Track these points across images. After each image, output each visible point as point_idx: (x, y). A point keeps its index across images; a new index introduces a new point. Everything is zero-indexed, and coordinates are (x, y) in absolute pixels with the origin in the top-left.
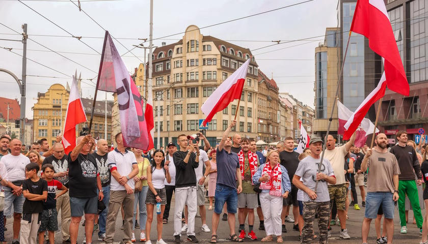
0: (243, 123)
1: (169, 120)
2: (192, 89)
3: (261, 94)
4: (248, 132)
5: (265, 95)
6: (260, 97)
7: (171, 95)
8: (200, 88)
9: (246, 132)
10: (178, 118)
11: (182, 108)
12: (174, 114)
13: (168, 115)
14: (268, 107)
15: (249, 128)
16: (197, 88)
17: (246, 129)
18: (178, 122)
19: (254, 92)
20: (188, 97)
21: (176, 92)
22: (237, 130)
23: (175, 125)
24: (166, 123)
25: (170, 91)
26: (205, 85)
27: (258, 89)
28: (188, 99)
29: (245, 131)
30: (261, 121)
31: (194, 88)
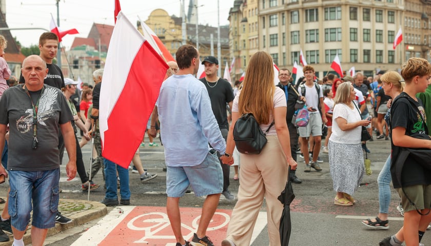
0: (381, 52)
1: (284, 51)
2: (310, 10)
3: (410, 11)
4: (389, 63)
5: (417, 13)
6: (408, 16)
7: (287, 20)
8: (320, 10)
9: (385, 64)
10: (295, 48)
11: (299, 35)
12: (290, 43)
13: (284, 45)
14: (423, 29)
15: (391, 57)
16: (317, 10)
17: (385, 58)
18: (296, 53)
19: (397, 11)
20: (307, 21)
21: (292, 16)
22: (372, 61)
23: (292, 57)
24: (282, 55)
25: (286, 15)
26: (327, 5)
27: (406, 5)
28: (306, 24)
29: (384, 62)
30: (411, 48)
31: (313, 10)
